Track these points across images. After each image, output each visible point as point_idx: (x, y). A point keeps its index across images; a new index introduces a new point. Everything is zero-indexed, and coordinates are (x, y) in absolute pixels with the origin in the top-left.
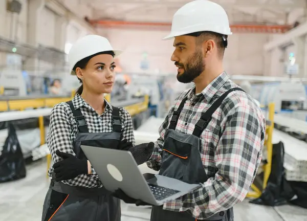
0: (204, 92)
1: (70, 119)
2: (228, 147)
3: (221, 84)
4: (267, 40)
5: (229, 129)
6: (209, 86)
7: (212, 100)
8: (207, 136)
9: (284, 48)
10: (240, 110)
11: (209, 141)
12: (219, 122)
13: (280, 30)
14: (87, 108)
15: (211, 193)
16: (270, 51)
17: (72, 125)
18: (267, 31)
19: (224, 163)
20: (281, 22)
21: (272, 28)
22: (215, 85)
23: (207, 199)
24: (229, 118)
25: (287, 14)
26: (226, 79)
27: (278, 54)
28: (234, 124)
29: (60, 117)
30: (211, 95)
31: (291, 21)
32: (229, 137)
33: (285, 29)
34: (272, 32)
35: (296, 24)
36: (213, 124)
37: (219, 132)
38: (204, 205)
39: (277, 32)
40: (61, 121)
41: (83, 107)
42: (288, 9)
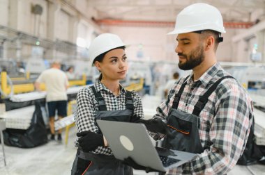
0: (202, 78)
1: (92, 100)
2: (221, 124)
3: (215, 72)
4: (235, 34)
5: (222, 110)
6: (206, 74)
7: (208, 85)
8: (204, 115)
9: (248, 40)
10: (231, 95)
11: (206, 119)
12: (214, 104)
13: (244, 26)
14: (106, 91)
15: (207, 162)
16: (237, 42)
17: (94, 105)
18: (234, 27)
19: (218, 138)
20: (246, 20)
21: (238, 24)
22: (210, 73)
23: (204, 168)
24: (222, 101)
25: (250, 14)
26: (219, 68)
27: (243, 45)
28: (226, 106)
29: (85, 98)
30: (207, 82)
31: (253, 19)
32: (222, 116)
33: (249, 25)
34: (238, 28)
35: (258, 21)
36: (209, 105)
37: (214, 112)
38: (201, 172)
39: (242, 27)
40: (86, 101)
41: (103, 90)
42: (251, 10)
